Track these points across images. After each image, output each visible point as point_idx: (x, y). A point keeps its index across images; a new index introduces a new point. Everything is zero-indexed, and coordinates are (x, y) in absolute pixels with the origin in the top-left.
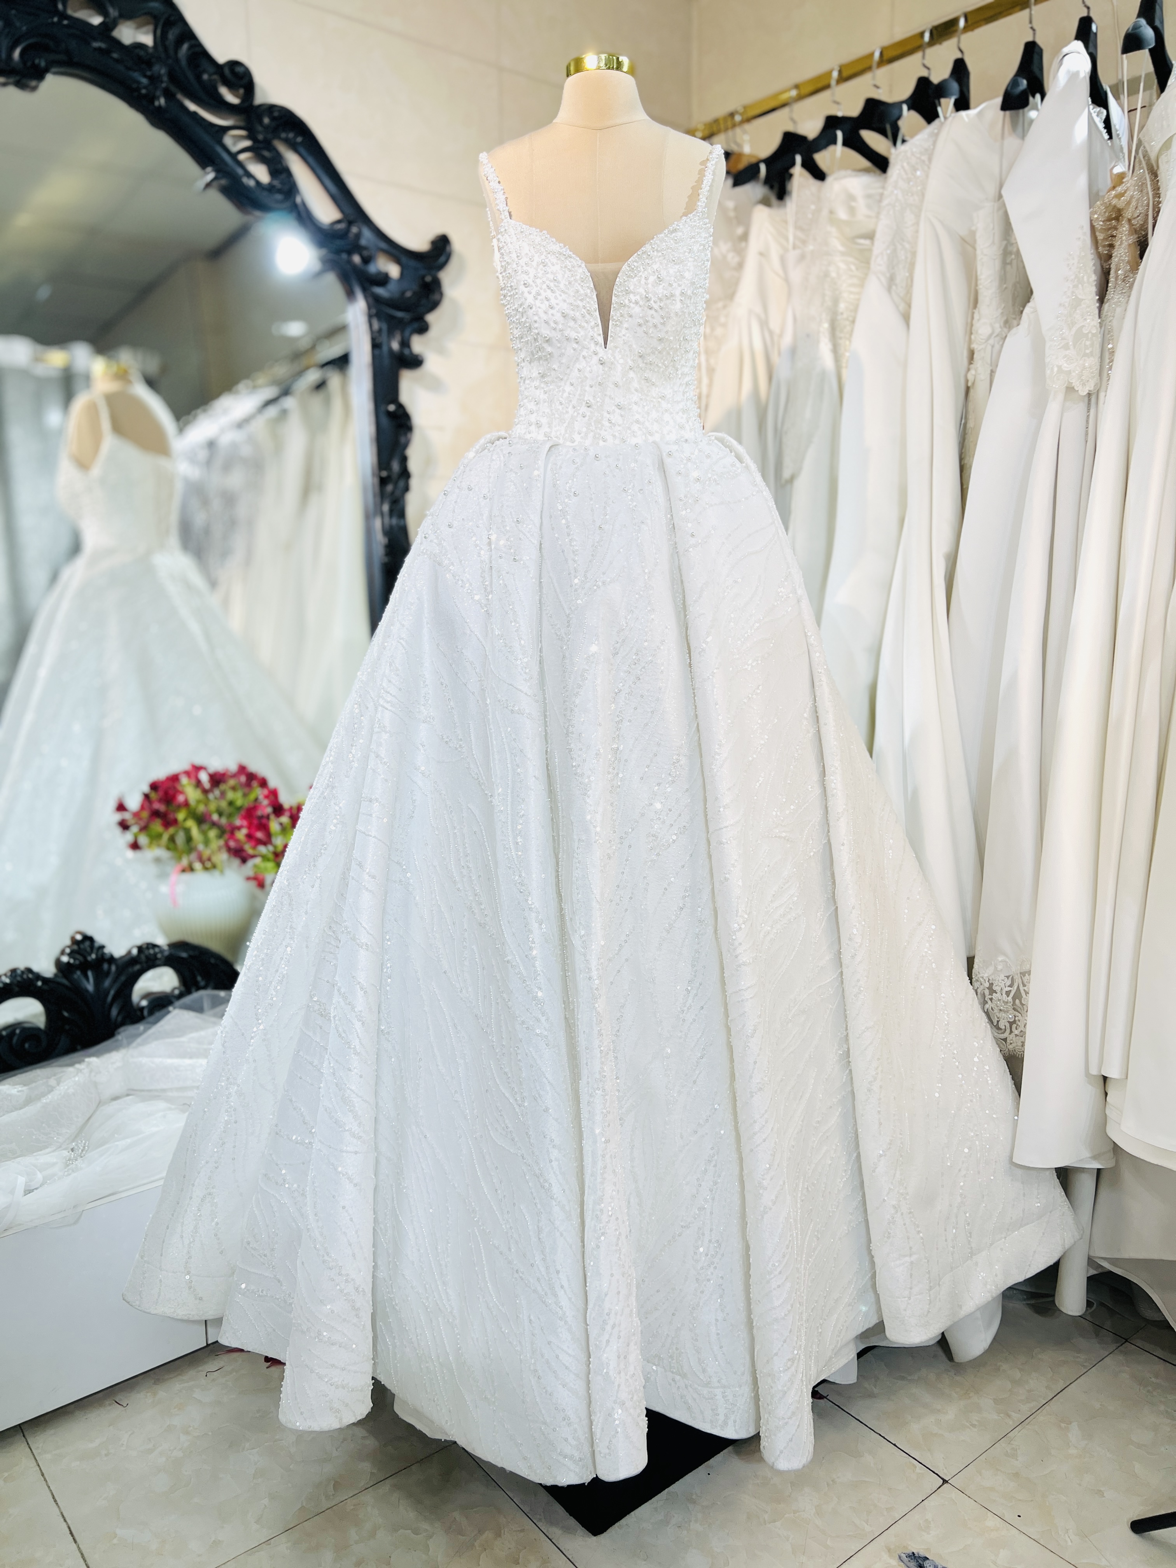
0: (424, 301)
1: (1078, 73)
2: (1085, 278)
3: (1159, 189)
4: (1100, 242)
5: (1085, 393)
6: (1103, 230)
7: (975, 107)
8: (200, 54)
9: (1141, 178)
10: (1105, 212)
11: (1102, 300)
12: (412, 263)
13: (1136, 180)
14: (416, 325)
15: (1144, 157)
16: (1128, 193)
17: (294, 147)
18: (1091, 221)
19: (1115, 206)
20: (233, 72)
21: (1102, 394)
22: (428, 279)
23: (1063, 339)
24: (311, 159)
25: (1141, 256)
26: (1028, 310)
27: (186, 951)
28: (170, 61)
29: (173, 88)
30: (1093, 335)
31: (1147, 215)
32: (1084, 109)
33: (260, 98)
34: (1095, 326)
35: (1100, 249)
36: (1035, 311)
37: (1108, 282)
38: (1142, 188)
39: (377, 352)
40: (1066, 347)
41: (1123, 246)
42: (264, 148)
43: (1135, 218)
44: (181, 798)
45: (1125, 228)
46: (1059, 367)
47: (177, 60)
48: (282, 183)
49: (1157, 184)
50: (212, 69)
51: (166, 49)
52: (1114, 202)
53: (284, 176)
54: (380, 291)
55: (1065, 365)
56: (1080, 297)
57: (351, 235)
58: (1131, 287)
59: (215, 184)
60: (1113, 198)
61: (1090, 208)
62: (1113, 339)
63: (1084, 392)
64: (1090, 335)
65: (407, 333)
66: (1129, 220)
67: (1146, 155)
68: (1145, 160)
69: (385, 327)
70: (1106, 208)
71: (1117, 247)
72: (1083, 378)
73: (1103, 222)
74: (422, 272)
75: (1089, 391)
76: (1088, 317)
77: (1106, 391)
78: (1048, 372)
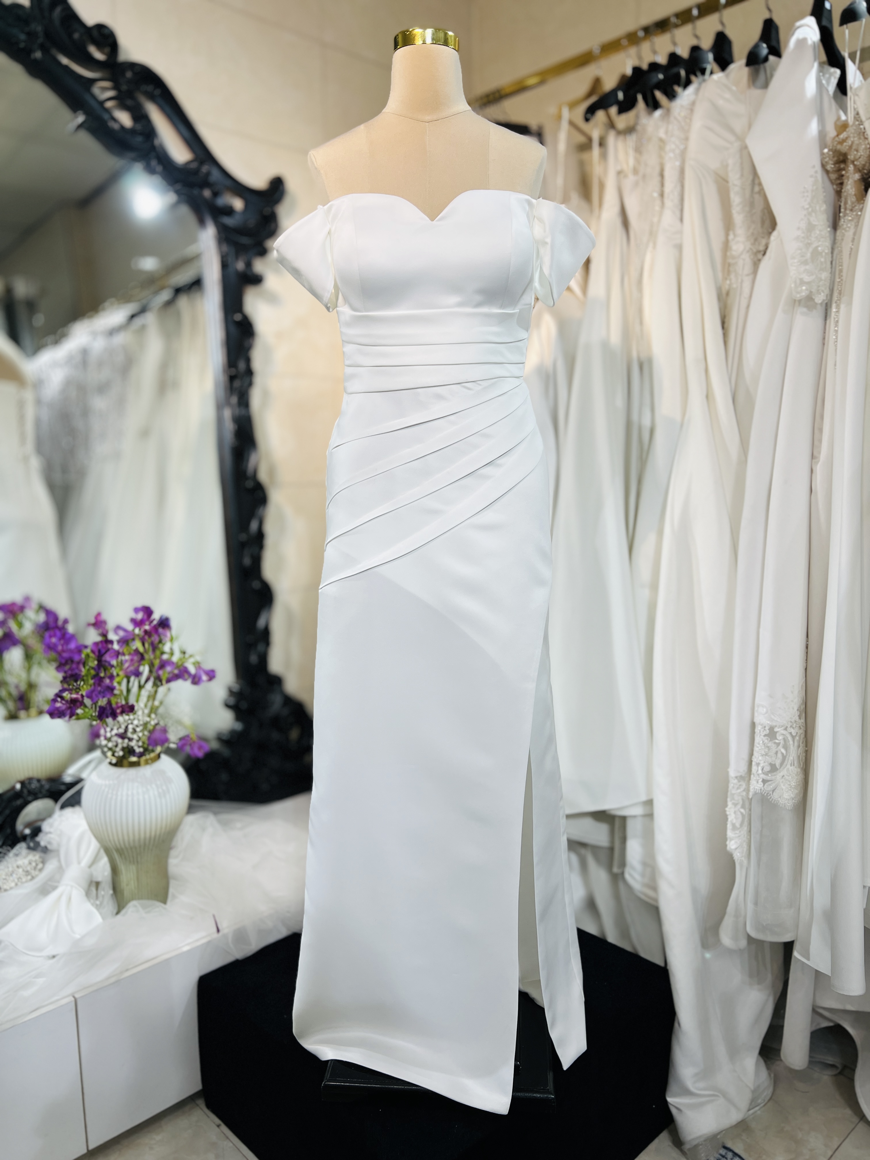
0: (263, 230)
4: (833, 181)
6: (834, 171)
7: (733, 65)
8: (71, 16)
12: (254, 199)
14: (257, 249)
16: (849, 139)
17: (152, 98)
20: (100, 34)
22: (267, 211)
23: (802, 256)
24: (167, 109)
26: (773, 237)
28: (45, 21)
29: (48, 45)
33: (123, 57)
35: (835, 186)
39: (226, 271)
40: (805, 263)
42: (128, 98)
46: (801, 279)
47: (51, 21)
48: (143, 128)
50: (81, 30)
51: (41, 10)
52: (839, 147)
53: (144, 122)
54: (227, 220)
55: (806, 277)
56: (815, 223)
57: (202, 174)
60: (838, 144)
65: (250, 256)
69: (232, 250)
70: (834, 152)
72: (819, 289)
73: (833, 164)
74: (261, 206)
76: (823, 240)
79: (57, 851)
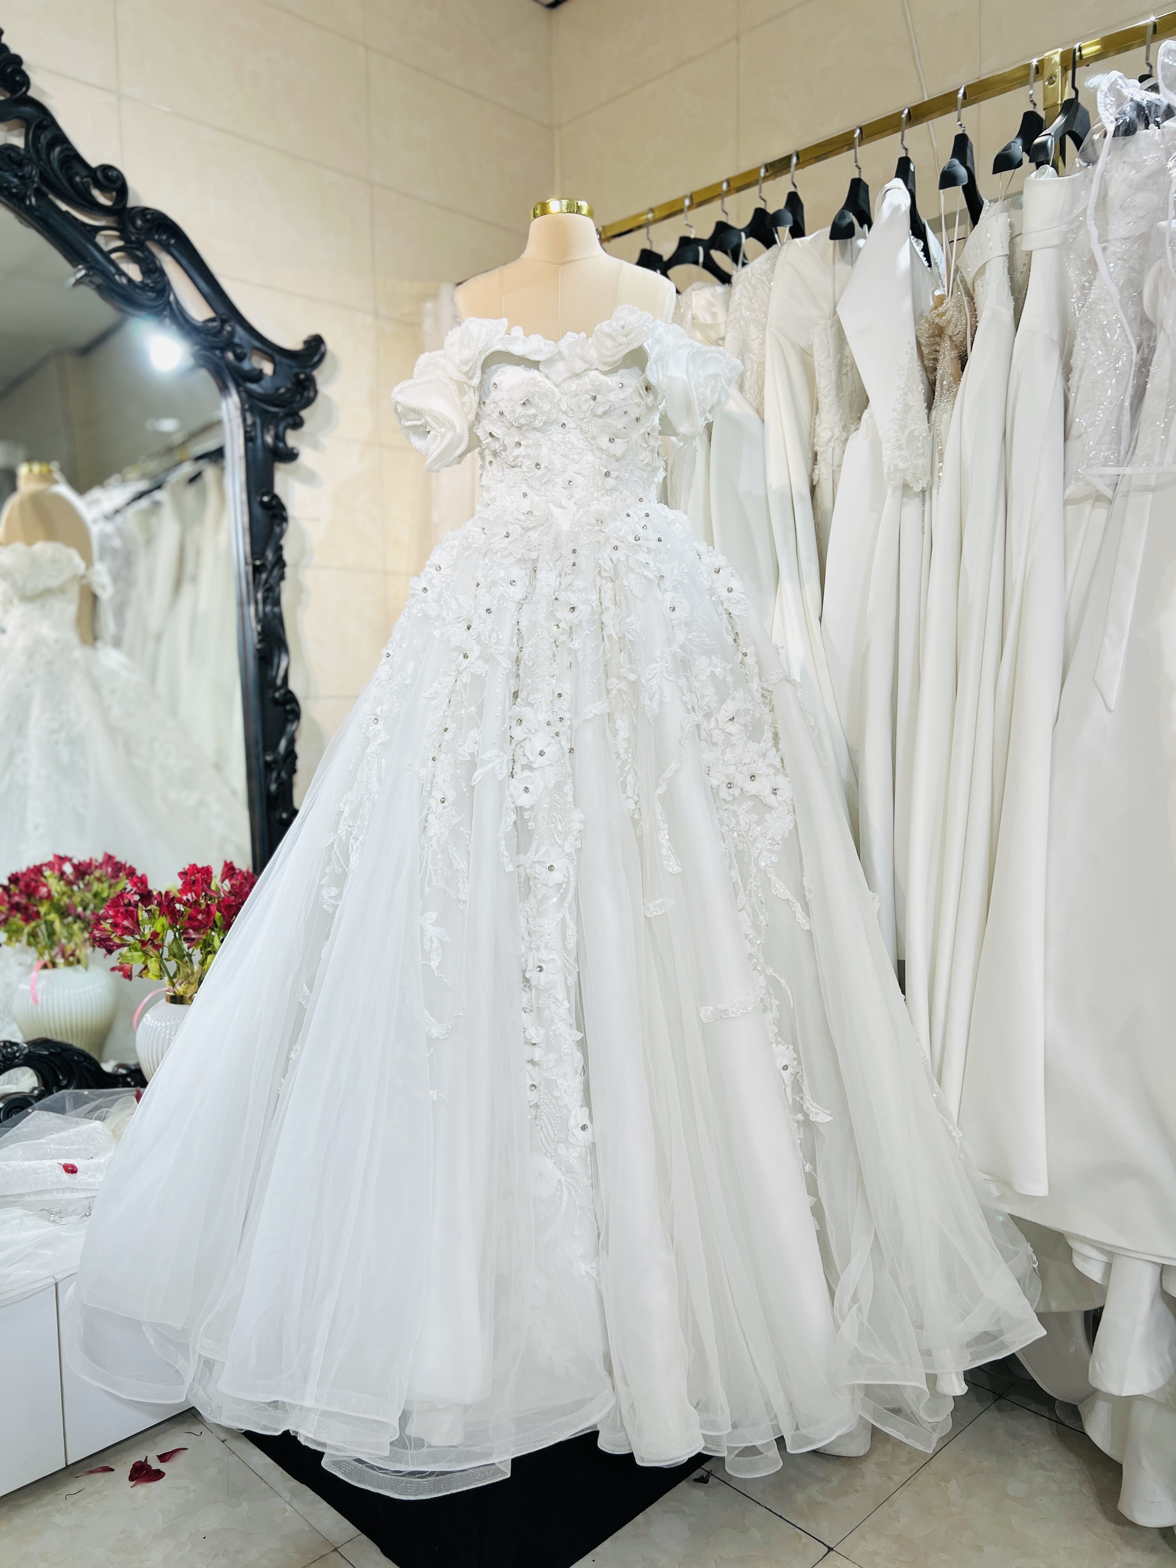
0: (298, 398)
1: (899, 206)
2: (914, 387)
3: (975, 310)
4: (925, 355)
5: (919, 490)
6: (928, 345)
7: (810, 234)
8: (72, 157)
9: (959, 300)
10: (929, 329)
11: (930, 407)
12: (286, 361)
13: (955, 302)
14: (290, 420)
15: (961, 282)
16: (948, 312)
17: (167, 248)
18: (917, 337)
19: (937, 324)
20: (106, 176)
21: (934, 491)
22: (302, 376)
23: (897, 440)
24: (184, 262)
25: (963, 369)
26: (865, 415)
27: (46, 1049)
28: (41, 163)
29: (44, 189)
30: (924, 438)
31: (966, 333)
32: (907, 238)
33: (131, 203)
34: (925, 430)
35: (926, 362)
36: (872, 416)
37: (934, 392)
38: (960, 309)
39: (250, 445)
40: (900, 447)
41: (946, 359)
42: (137, 249)
43: (955, 335)
44: (43, 891)
45: (947, 344)
46: (895, 466)
47: (49, 162)
48: (155, 282)
49: (974, 306)
50: (84, 172)
51: (37, 151)
52: (937, 320)
53: (157, 275)
54: (253, 386)
55: (901, 464)
56: (911, 404)
57: (225, 333)
58: (955, 396)
59: (87, 279)
60: (935, 317)
61: (915, 326)
62: (941, 442)
63: (917, 488)
64: (921, 438)
65: (281, 428)
66: (950, 337)
67: (963, 280)
68: (962, 285)
69: (258, 421)
70: (930, 325)
71: (940, 361)
72: (916, 475)
73: (927, 338)
74: (297, 370)
75: (923, 488)
76: (919, 422)
77: (938, 488)
78: (886, 470)
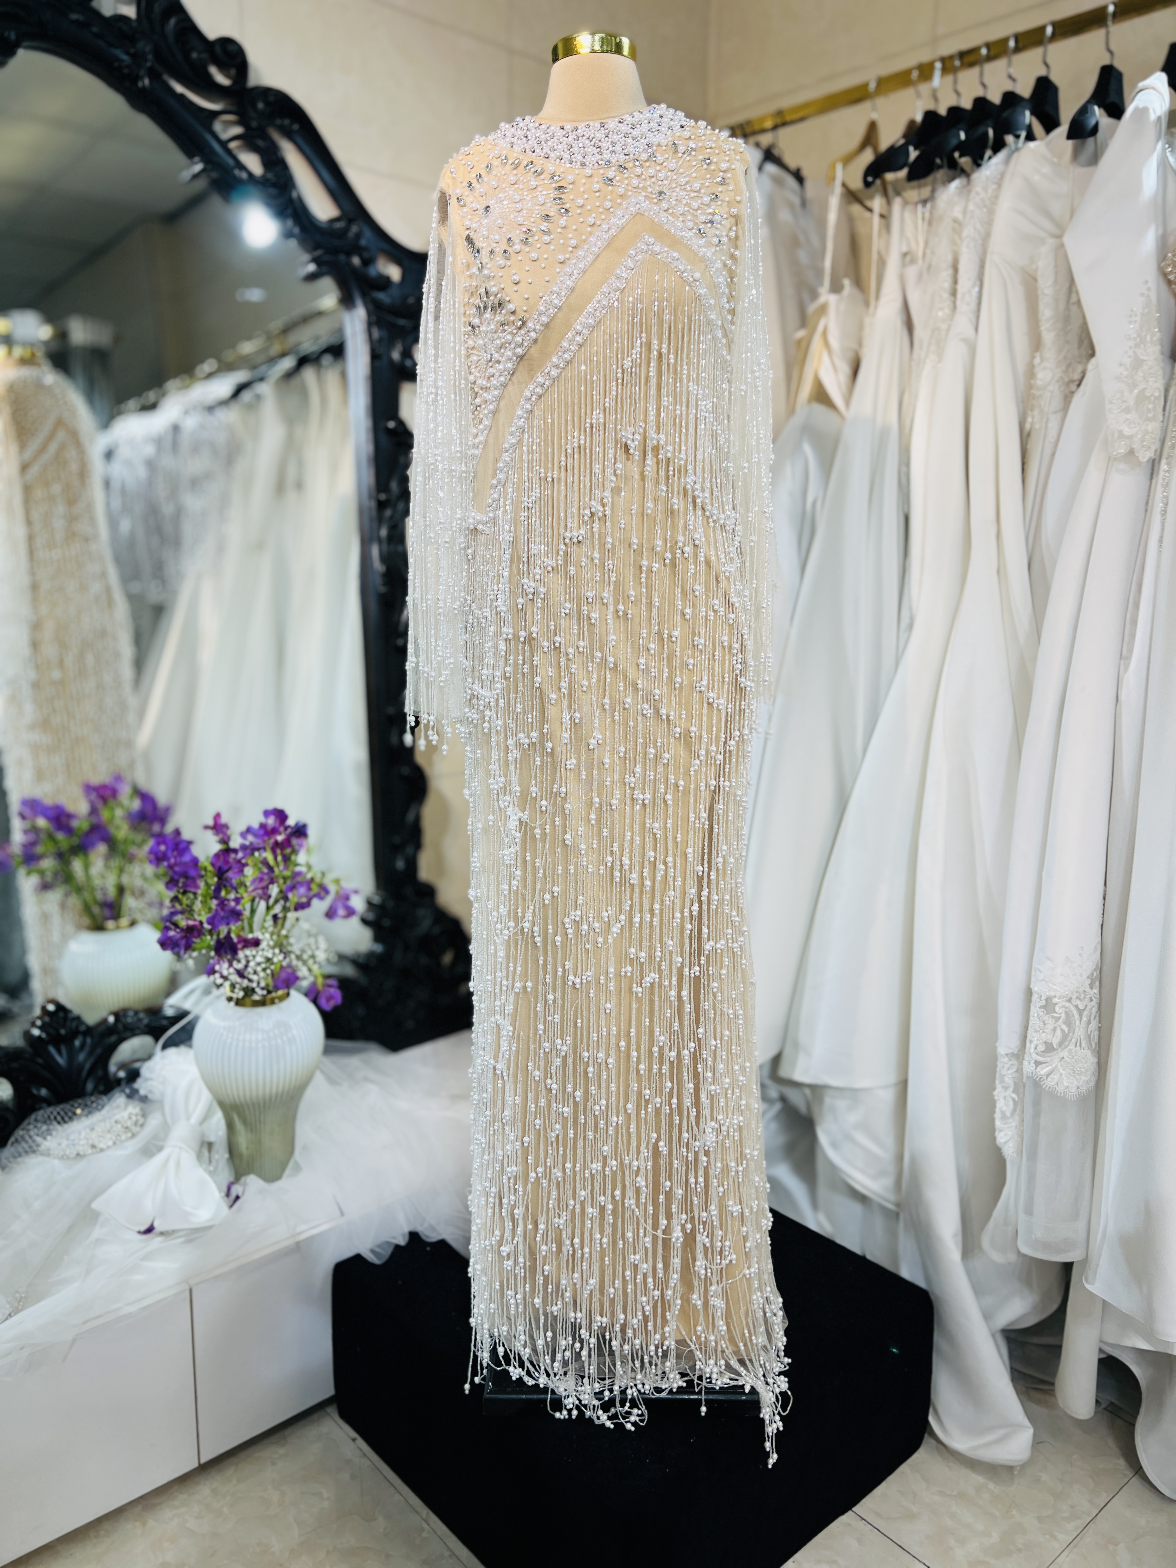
8: (189, 29)
12: (415, 265)
17: (290, 136)
20: (224, 50)
24: (308, 150)
28: (156, 37)
29: (158, 67)
33: (254, 80)
39: (376, 363)
42: (257, 136)
47: (163, 36)
48: (277, 176)
50: (201, 47)
51: (150, 22)
53: (279, 168)
54: (380, 296)
56: (1145, 356)
57: (350, 235)
59: (202, 174)
63: (1146, 457)
65: (407, 341)
69: (385, 335)
72: (1145, 443)
79: (161, 1103)
